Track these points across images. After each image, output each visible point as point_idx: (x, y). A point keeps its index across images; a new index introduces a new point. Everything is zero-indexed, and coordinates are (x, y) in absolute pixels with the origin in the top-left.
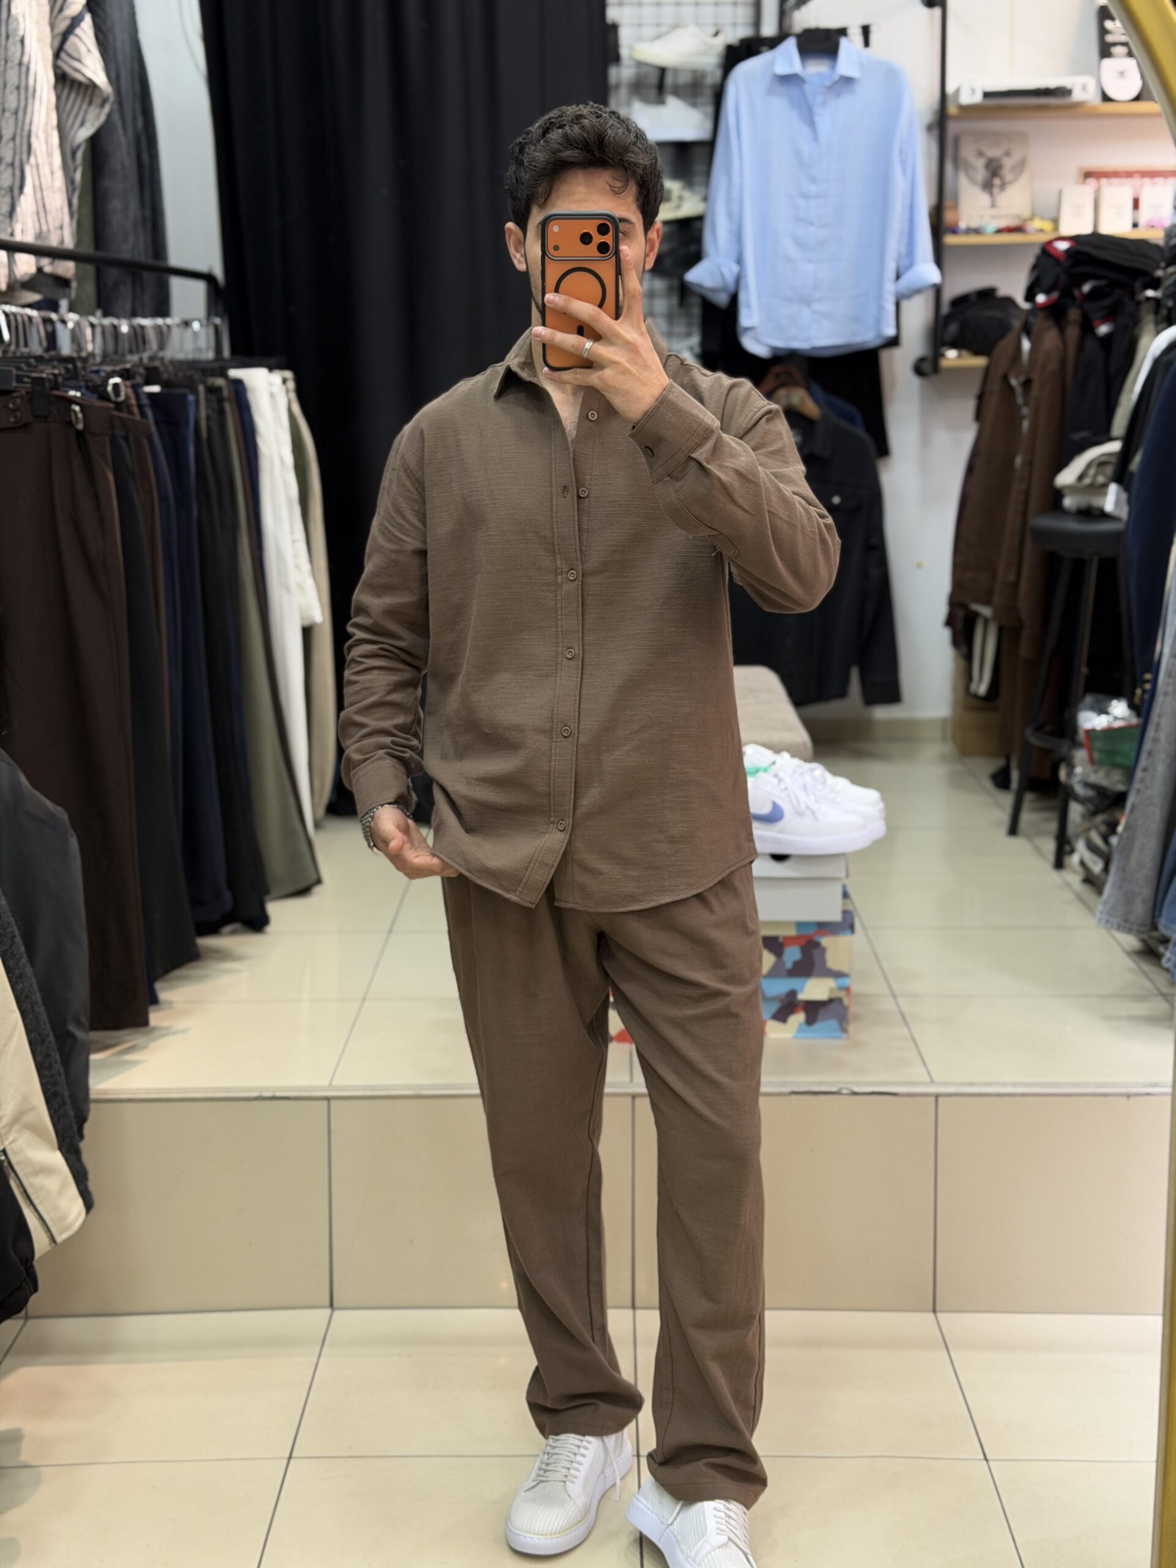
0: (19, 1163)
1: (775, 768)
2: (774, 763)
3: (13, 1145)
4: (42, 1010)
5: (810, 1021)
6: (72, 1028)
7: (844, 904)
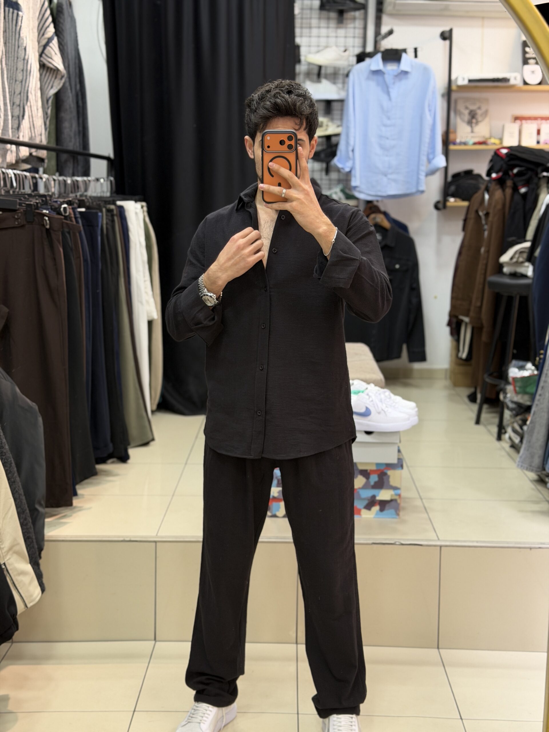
0: (11, 569)
1: (367, 391)
2: (367, 389)
3: (9, 561)
4: (24, 498)
5: (382, 510)
6: (37, 507)
7: (398, 455)
